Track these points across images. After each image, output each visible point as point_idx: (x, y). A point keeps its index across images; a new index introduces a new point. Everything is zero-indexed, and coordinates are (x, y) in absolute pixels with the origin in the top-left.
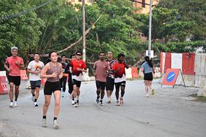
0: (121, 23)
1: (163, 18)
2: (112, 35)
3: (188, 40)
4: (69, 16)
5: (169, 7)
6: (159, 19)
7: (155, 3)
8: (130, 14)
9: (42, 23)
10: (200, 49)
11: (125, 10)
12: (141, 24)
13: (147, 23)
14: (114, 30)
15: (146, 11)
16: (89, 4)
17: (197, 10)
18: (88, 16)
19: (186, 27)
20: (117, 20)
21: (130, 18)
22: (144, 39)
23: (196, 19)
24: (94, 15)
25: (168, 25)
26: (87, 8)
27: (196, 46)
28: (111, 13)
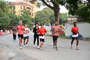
1: (37, 19)
4: (16, 18)
5: (38, 16)
6: (36, 19)
7: (35, 15)
8: (30, 18)
9: (11, 19)
10: (45, 25)
12: (32, 20)
13: (33, 20)
14: (26, 21)
15: (33, 17)
16: (21, 15)
17: (44, 17)
18: (21, 18)
19: (42, 21)
20: (27, 19)
21: (30, 19)
22: (33, 23)
23: (44, 19)
24: (22, 18)
25: (38, 20)
26: (20, 16)
28: (26, 17)
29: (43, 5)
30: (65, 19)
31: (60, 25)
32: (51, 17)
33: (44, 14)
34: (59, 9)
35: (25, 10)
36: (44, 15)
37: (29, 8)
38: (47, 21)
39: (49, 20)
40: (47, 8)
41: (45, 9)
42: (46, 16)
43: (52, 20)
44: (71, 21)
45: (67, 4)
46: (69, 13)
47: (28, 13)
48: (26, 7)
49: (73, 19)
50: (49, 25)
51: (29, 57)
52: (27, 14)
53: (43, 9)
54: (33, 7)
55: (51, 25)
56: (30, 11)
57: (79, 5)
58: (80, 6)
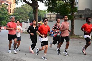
0: (5, 16)
2: (3, 19)
3: (21, 20)
5: (16, 13)
7: (13, 12)
8: (7, 14)
10: (23, 22)
11: (6, 14)
15: (11, 14)
17: (22, 14)
19: (20, 17)
20: (4, 16)
23: (22, 16)
27: (23, 21)
28: (3, 14)
29: (21, 1)
30: (44, 16)
31: (39, 22)
32: (30, 13)
33: (22, 10)
34: (37, 6)
35: (2, 7)
36: (23, 12)
37: (7, 5)
38: (26, 18)
39: (28, 17)
40: (26, 5)
41: (23, 5)
42: (25, 12)
43: (31, 17)
44: (50, 18)
45: (45, 1)
46: (48, 10)
47: (5, 9)
48: (3, 4)
49: (52, 16)
50: (28, 23)
51: (6, 55)
52: (4, 11)
53: (22, 6)
54: (10, 3)
55: (30, 23)
56: (8, 7)
57: (57, 2)
58: (59, 3)
